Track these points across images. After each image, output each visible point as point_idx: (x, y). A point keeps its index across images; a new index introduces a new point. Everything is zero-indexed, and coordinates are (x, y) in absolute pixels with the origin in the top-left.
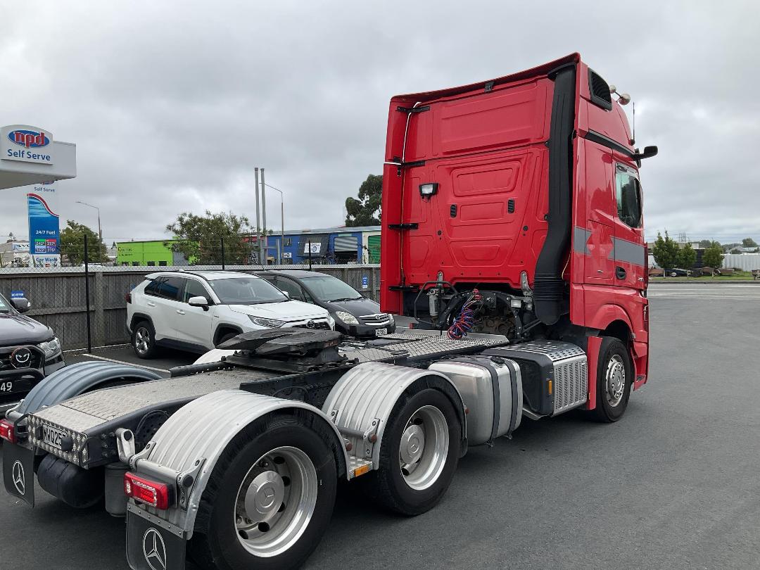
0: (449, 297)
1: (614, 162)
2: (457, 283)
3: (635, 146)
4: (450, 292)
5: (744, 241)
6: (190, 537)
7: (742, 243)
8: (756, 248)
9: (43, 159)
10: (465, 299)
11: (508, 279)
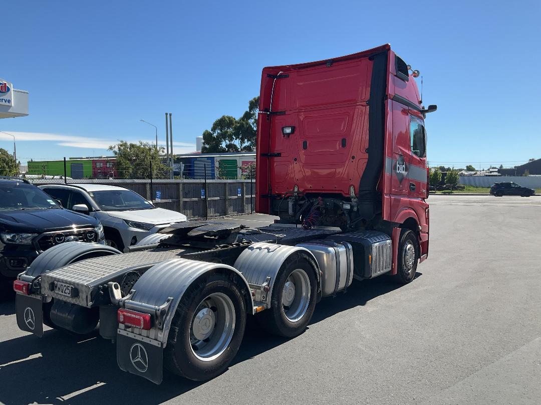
0: (302, 202)
1: (409, 115)
2: (307, 193)
3: (422, 105)
4: (303, 199)
5: (467, 167)
6: (165, 346)
7: (466, 168)
8: (475, 172)
9: (6, 102)
10: (312, 204)
11: (341, 190)
